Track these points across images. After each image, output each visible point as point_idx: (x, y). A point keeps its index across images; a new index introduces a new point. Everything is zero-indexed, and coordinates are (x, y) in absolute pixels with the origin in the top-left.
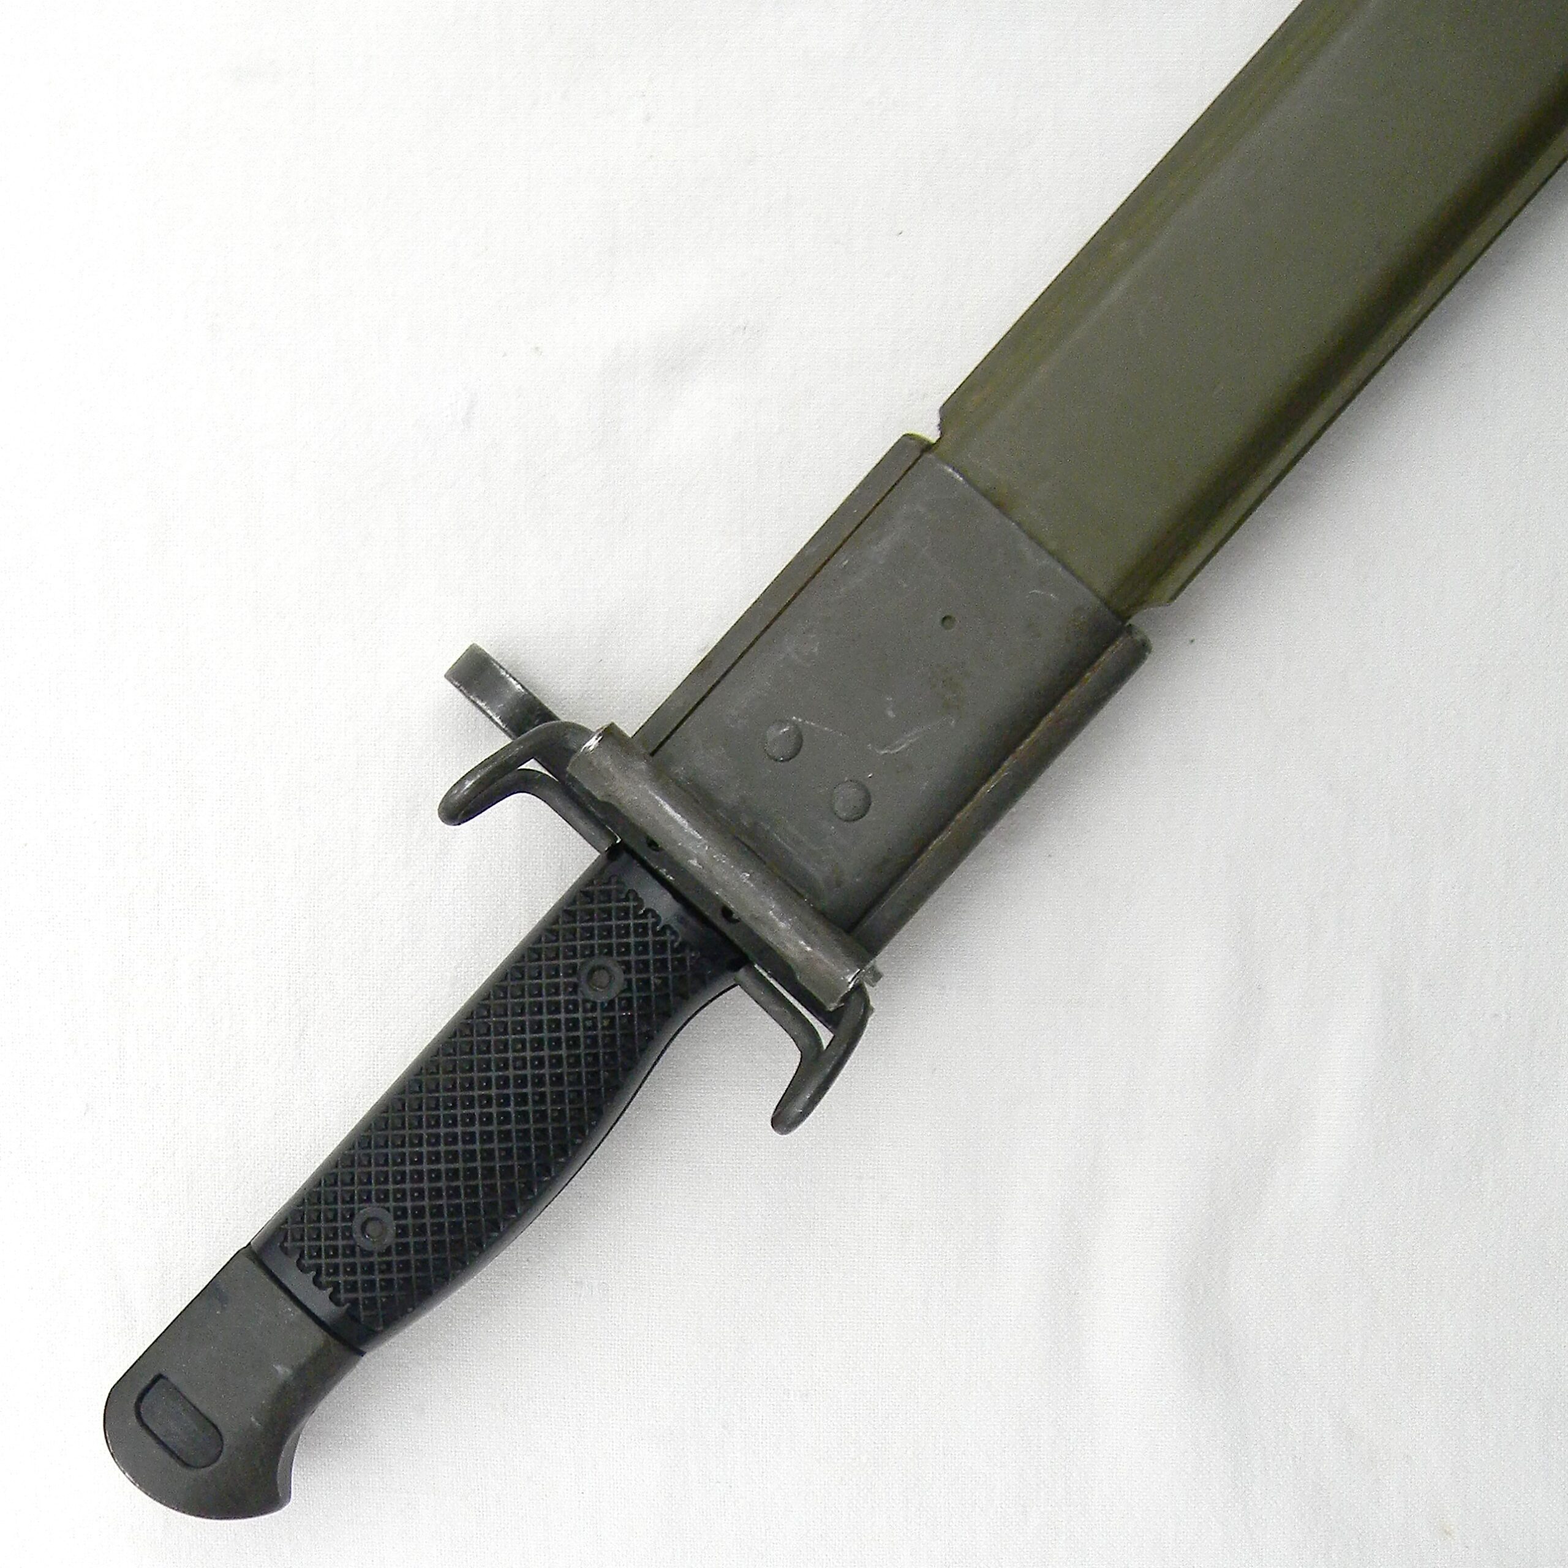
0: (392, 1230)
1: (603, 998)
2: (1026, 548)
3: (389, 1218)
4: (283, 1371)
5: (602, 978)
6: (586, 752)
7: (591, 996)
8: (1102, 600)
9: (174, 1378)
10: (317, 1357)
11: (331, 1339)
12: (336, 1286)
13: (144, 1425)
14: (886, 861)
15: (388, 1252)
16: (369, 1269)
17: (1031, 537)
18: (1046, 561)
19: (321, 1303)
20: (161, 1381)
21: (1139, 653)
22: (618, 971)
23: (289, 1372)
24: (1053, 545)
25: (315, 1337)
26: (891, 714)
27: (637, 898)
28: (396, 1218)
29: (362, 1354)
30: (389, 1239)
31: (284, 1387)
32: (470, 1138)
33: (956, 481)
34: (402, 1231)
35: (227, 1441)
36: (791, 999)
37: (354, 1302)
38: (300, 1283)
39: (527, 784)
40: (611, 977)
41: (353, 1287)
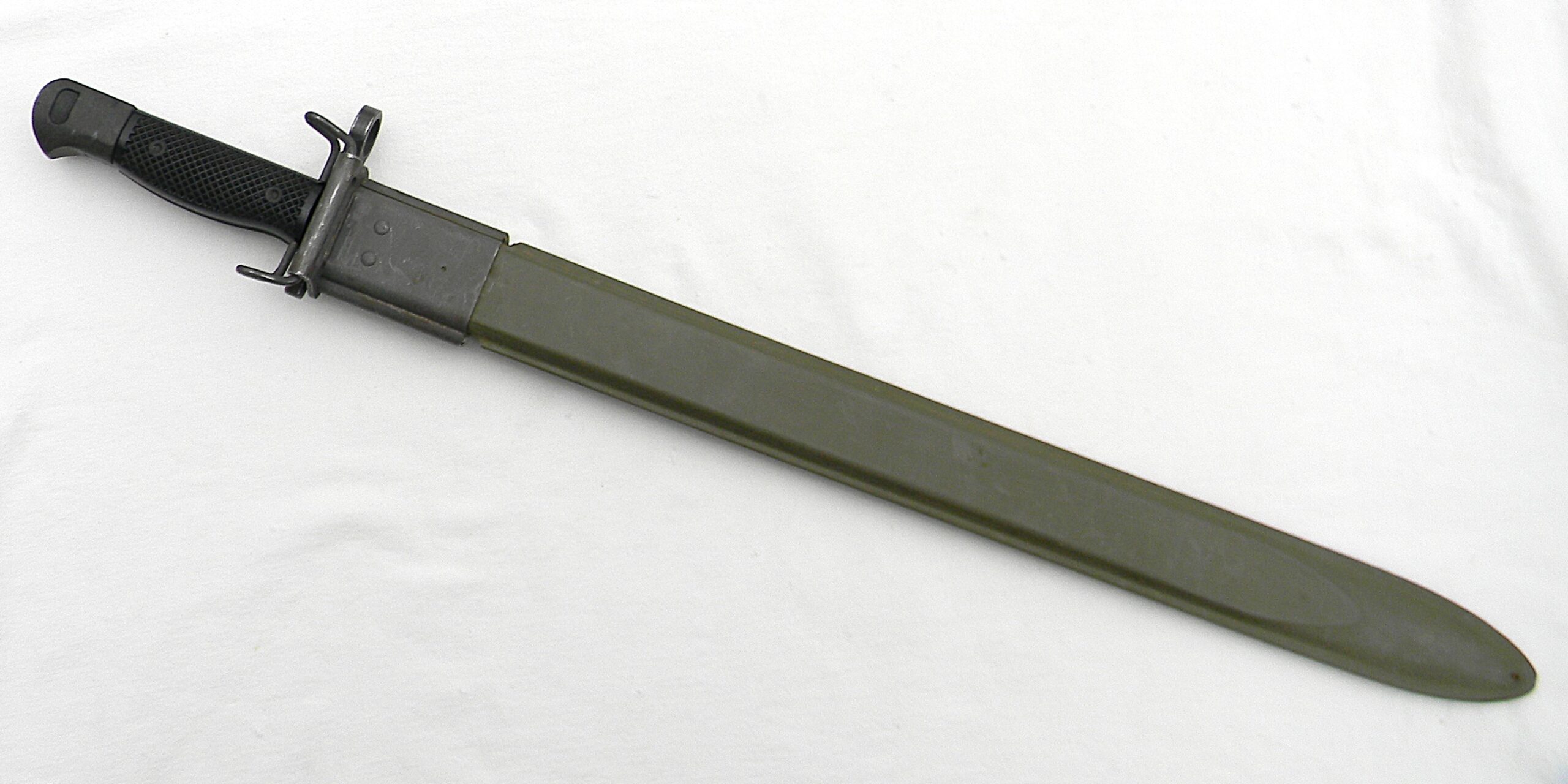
0: (159, 154)
1: (267, 197)
2: (479, 285)
3: (163, 151)
4: (95, 135)
5: (275, 195)
6: (347, 155)
7: (267, 194)
8: (470, 321)
9: (80, 99)
10: (104, 145)
11: (112, 148)
12: (132, 142)
13: (58, 95)
14: (352, 279)
15: (151, 156)
16: (142, 152)
17: (484, 287)
18: (477, 295)
19: (125, 138)
20: (76, 95)
21: (458, 342)
22: (278, 199)
23: (96, 137)
24: (483, 295)
25: (112, 142)
26: (404, 261)
27: (307, 197)
28: (164, 154)
29: (112, 163)
30: (156, 155)
31: (89, 138)
32: (201, 169)
33: (493, 254)
34: (160, 158)
35: (62, 125)
36: (289, 266)
37: (128, 151)
38: (129, 130)
39: (335, 146)
40: (276, 198)
41: (133, 148)
